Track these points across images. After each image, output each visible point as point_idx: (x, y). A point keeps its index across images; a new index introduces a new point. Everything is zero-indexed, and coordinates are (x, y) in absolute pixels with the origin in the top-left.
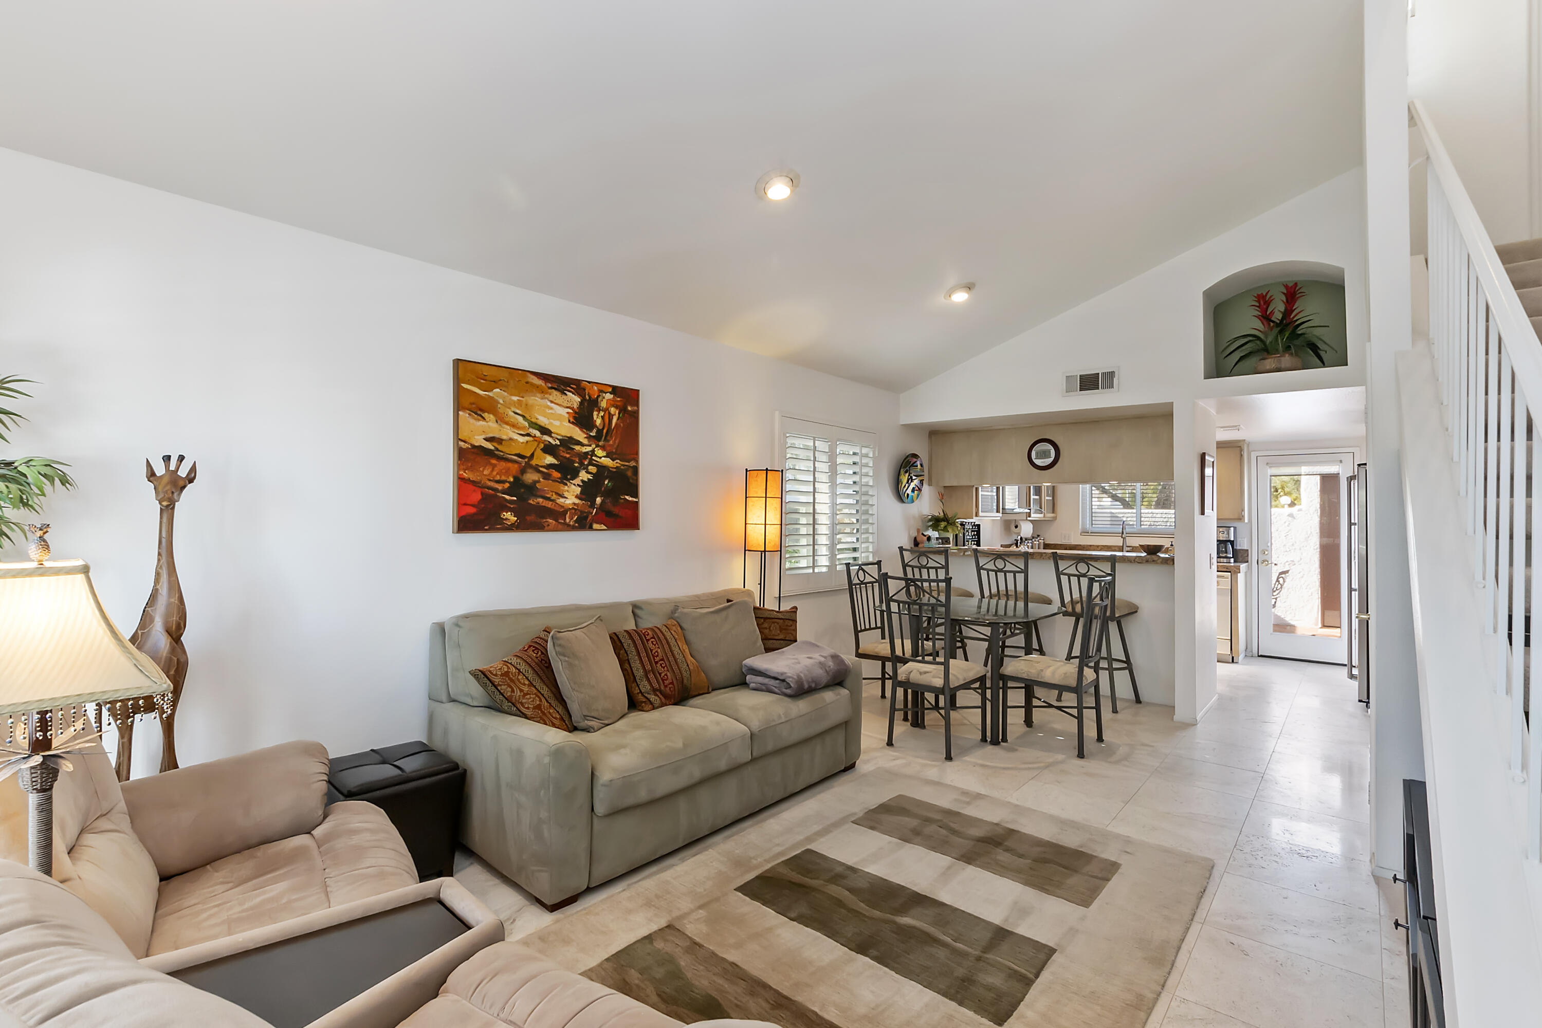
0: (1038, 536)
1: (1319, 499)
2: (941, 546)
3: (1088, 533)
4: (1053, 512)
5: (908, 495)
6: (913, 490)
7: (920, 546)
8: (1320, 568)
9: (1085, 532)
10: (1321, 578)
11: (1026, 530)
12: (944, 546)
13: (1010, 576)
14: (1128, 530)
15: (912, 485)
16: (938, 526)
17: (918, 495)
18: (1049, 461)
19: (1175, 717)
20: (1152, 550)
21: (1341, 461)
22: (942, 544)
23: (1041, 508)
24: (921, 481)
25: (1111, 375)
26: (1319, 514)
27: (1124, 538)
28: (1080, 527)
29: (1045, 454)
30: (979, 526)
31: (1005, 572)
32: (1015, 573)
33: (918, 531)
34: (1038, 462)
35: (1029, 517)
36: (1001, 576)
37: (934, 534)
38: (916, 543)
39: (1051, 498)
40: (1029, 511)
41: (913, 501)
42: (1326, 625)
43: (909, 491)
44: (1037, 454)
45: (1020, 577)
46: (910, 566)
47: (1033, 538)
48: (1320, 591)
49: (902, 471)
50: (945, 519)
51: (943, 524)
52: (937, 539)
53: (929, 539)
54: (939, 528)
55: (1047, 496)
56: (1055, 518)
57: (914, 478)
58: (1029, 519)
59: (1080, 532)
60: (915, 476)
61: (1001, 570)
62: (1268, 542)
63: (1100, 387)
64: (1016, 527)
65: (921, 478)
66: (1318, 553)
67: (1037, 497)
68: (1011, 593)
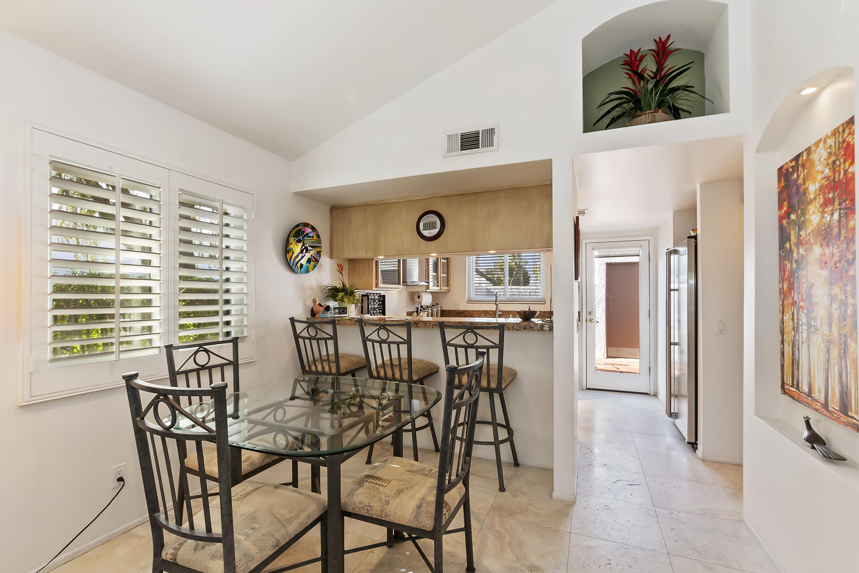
0: (437, 304)
1: (605, 278)
2: (338, 316)
3: (472, 301)
4: (448, 285)
5: (302, 265)
6: (309, 261)
7: (317, 316)
8: (606, 321)
9: (470, 301)
10: (606, 328)
11: (427, 300)
12: (340, 315)
13: (394, 347)
14: (499, 299)
15: (308, 256)
16: (336, 296)
17: (315, 266)
18: (435, 232)
19: (554, 493)
20: (527, 316)
21: (641, 246)
22: (339, 314)
23: (438, 282)
24: (318, 252)
25: (491, 131)
26: (605, 287)
27: (497, 305)
28: (467, 297)
29: (430, 226)
30: (384, 296)
31: (389, 344)
32: (398, 344)
33: (314, 301)
34: (427, 233)
35: (428, 289)
36: (385, 346)
37: (332, 304)
38: (313, 314)
39: (446, 275)
40: (427, 284)
41: (307, 271)
42: (608, 356)
43: (304, 261)
44: (424, 224)
45: (404, 348)
46: (301, 337)
47: (433, 305)
48: (605, 335)
49: (292, 240)
50: (343, 289)
51: (341, 294)
52: (335, 308)
53: (328, 308)
54: (337, 298)
55: (442, 274)
56: (449, 291)
57: (309, 248)
58: (427, 290)
59: (466, 300)
60: (310, 246)
61: (384, 341)
62: (593, 306)
63: (480, 145)
64: (419, 297)
65: (318, 250)
66: (605, 312)
67: (435, 274)
68: (396, 362)
